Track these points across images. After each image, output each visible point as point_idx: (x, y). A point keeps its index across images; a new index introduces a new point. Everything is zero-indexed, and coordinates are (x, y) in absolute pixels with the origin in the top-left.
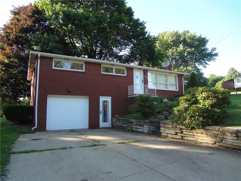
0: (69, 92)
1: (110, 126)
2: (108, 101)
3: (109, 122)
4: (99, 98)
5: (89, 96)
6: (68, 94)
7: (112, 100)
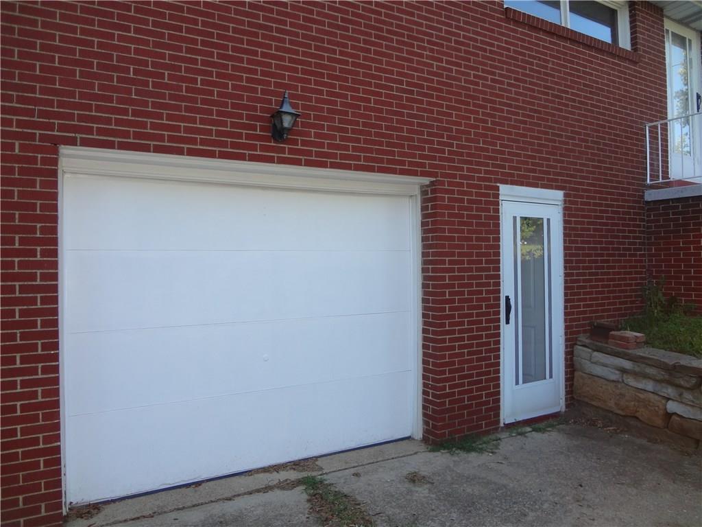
0: (278, 133)
1: (560, 405)
2: (548, 220)
3: (551, 377)
4: (497, 196)
5: (426, 181)
6: (264, 148)
7: (570, 213)
